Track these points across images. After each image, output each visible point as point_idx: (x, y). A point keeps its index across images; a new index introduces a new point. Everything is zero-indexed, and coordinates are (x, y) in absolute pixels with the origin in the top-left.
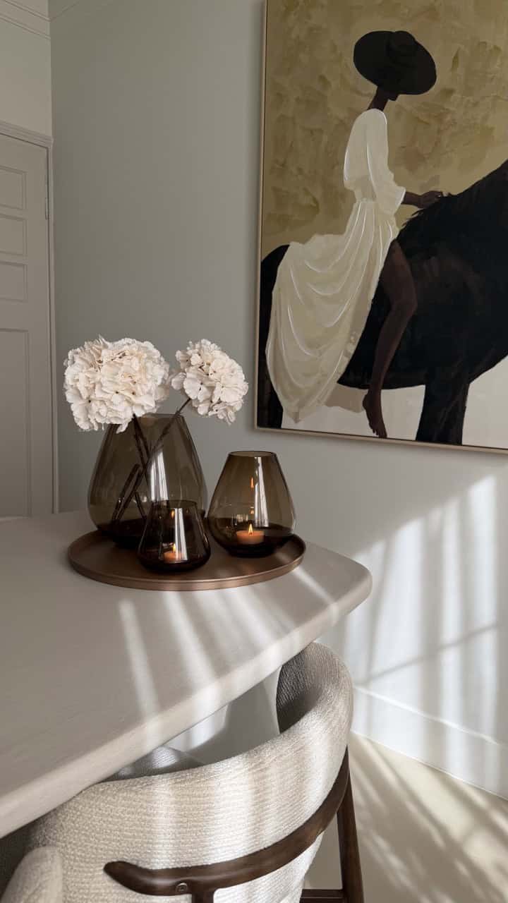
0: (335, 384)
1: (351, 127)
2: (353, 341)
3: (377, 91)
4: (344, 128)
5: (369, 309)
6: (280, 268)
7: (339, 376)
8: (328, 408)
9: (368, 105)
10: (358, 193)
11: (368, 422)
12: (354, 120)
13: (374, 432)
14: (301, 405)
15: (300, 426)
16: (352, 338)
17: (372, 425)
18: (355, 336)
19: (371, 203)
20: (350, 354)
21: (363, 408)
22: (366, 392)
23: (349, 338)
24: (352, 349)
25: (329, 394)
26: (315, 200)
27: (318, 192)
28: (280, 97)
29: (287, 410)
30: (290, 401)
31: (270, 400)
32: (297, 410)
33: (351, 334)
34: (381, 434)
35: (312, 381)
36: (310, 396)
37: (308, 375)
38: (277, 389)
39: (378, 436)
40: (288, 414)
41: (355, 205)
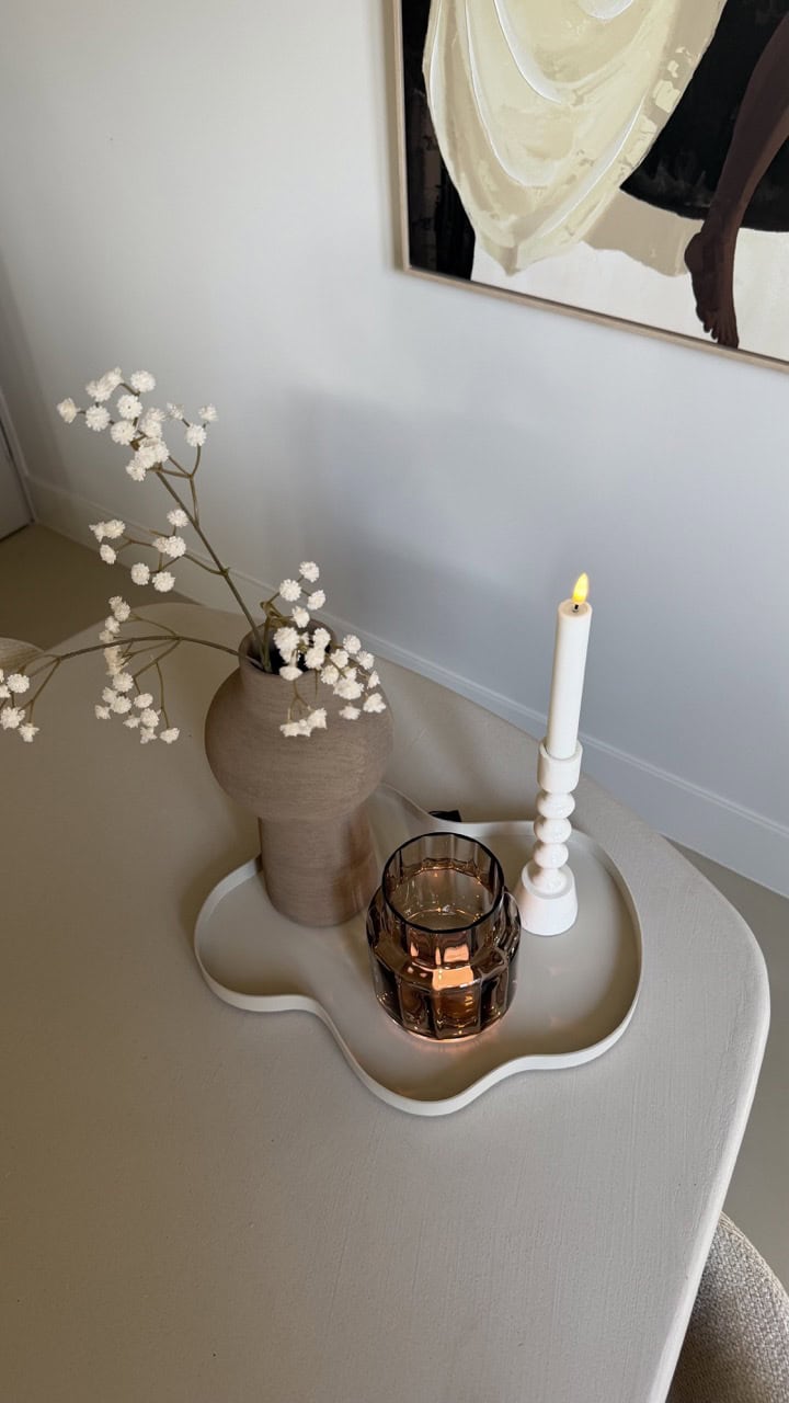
0: (616, 189)
2: (675, 75)
7: (628, 173)
8: (591, 249)
11: (693, 303)
13: (706, 329)
14: (522, 232)
15: (518, 283)
16: (673, 66)
17: (702, 313)
18: (680, 59)
20: (665, 112)
21: (686, 268)
22: (695, 226)
23: (665, 64)
24: (669, 99)
25: (598, 212)
29: (486, 238)
30: (493, 216)
31: (440, 206)
32: (512, 245)
33: (669, 53)
34: (723, 334)
35: (553, 174)
36: (547, 211)
37: (542, 156)
38: (458, 178)
39: (716, 341)
40: (489, 251)
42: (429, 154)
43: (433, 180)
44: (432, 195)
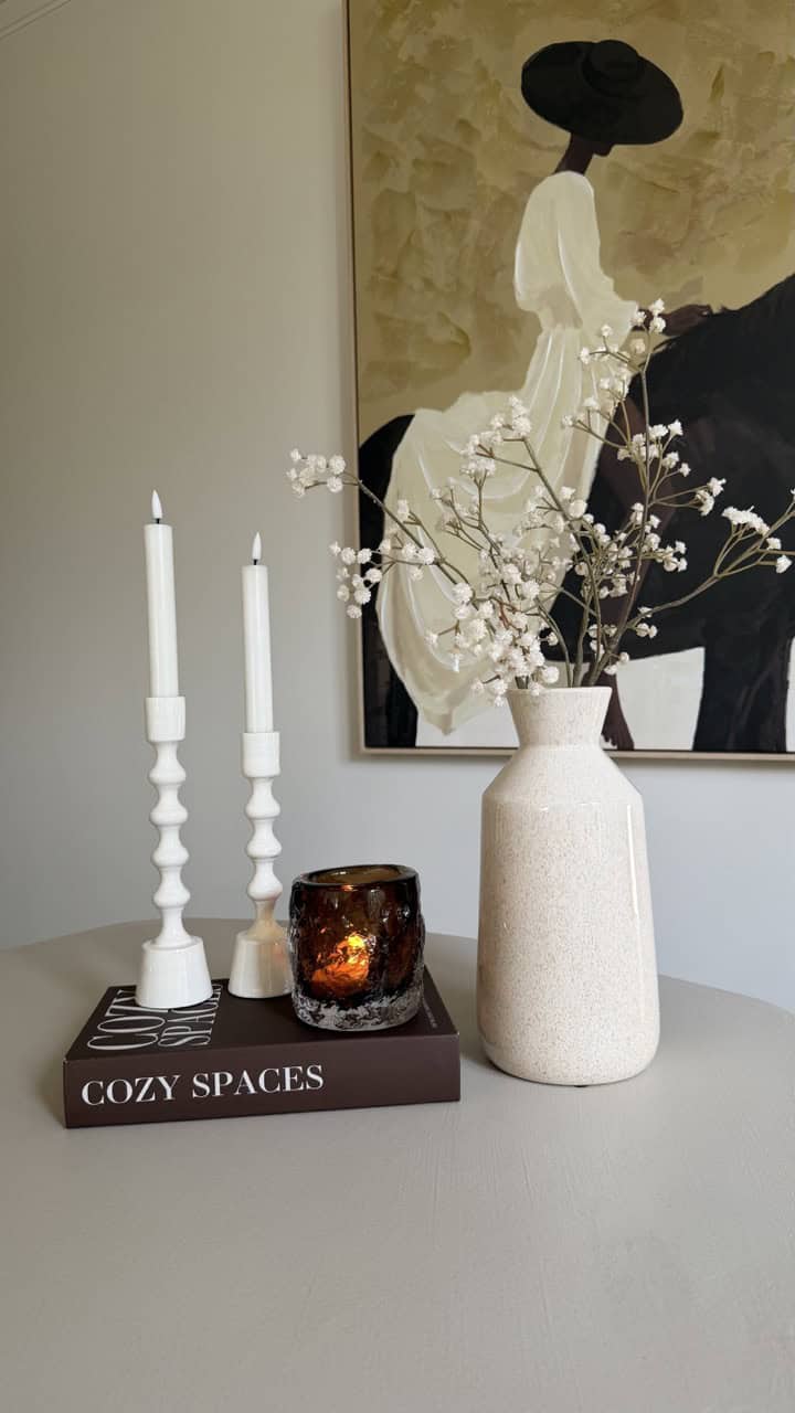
1: (525, 205)
3: (571, 141)
6: (397, 458)
9: (555, 165)
14: (454, 701)
15: (455, 740)
26: (461, 332)
27: (466, 319)
28: (383, 160)
29: (426, 712)
30: (432, 695)
31: (389, 696)
32: (446, 712)
34: (621, 743)
38: (404, 674)
39: (616, 747)
40: (429, 720)
41: (541, 338)
42: (381, 663)
43: (384, 678)
44: (383, 690)
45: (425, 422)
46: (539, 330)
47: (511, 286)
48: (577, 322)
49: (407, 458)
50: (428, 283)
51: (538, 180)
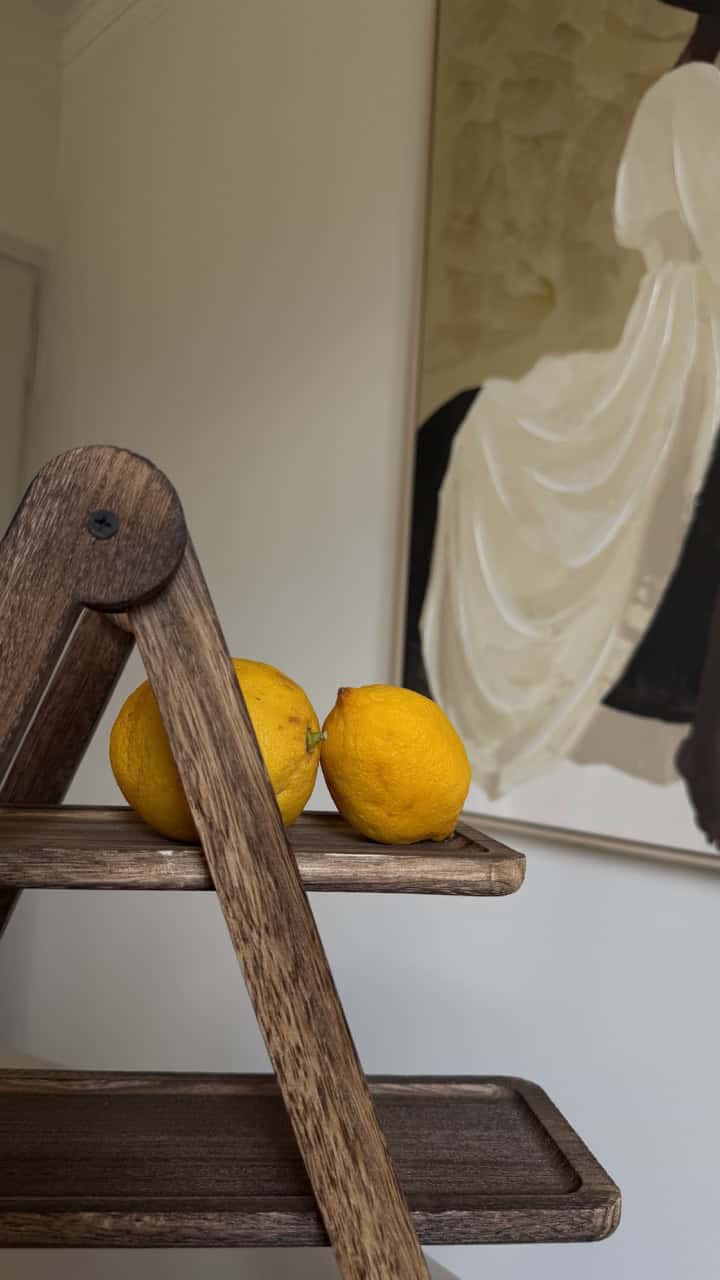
0: (594, 706)
1: (632, 114)
2: (645, 601)
3: (700, 23)
4: (616, 120)
5: (686, 517)
6: (461, 442)
7: (606, 688)
8: (575, 765)
9: (675, 59)
10: (652, 254)
11: (688, 812)
12: (641, 95)
13: (710, 840)
14: (505, 756)
16: (643, 593)
17: (702, 822)
18: (650, 587)
19: (686, 270)
20: (636, 632)
21: (676, 773)
22: (684, 731)
23: (634, 592)
24: (642, 619)
25: (579, 731)
26: (545, 282)
27: (552, 264)
28: (467, 88)
30: (477, 745)
33: (638, 582)
35: (534, 697)
36: (529, 733)
37: (524, 683)
41: (646, 280)
45: (495, 397)
46: (642, 270)
47: (609, 218)
48: (694, 255)
49: (471, 441)
50: (510, 226)
51: (652, 79)
